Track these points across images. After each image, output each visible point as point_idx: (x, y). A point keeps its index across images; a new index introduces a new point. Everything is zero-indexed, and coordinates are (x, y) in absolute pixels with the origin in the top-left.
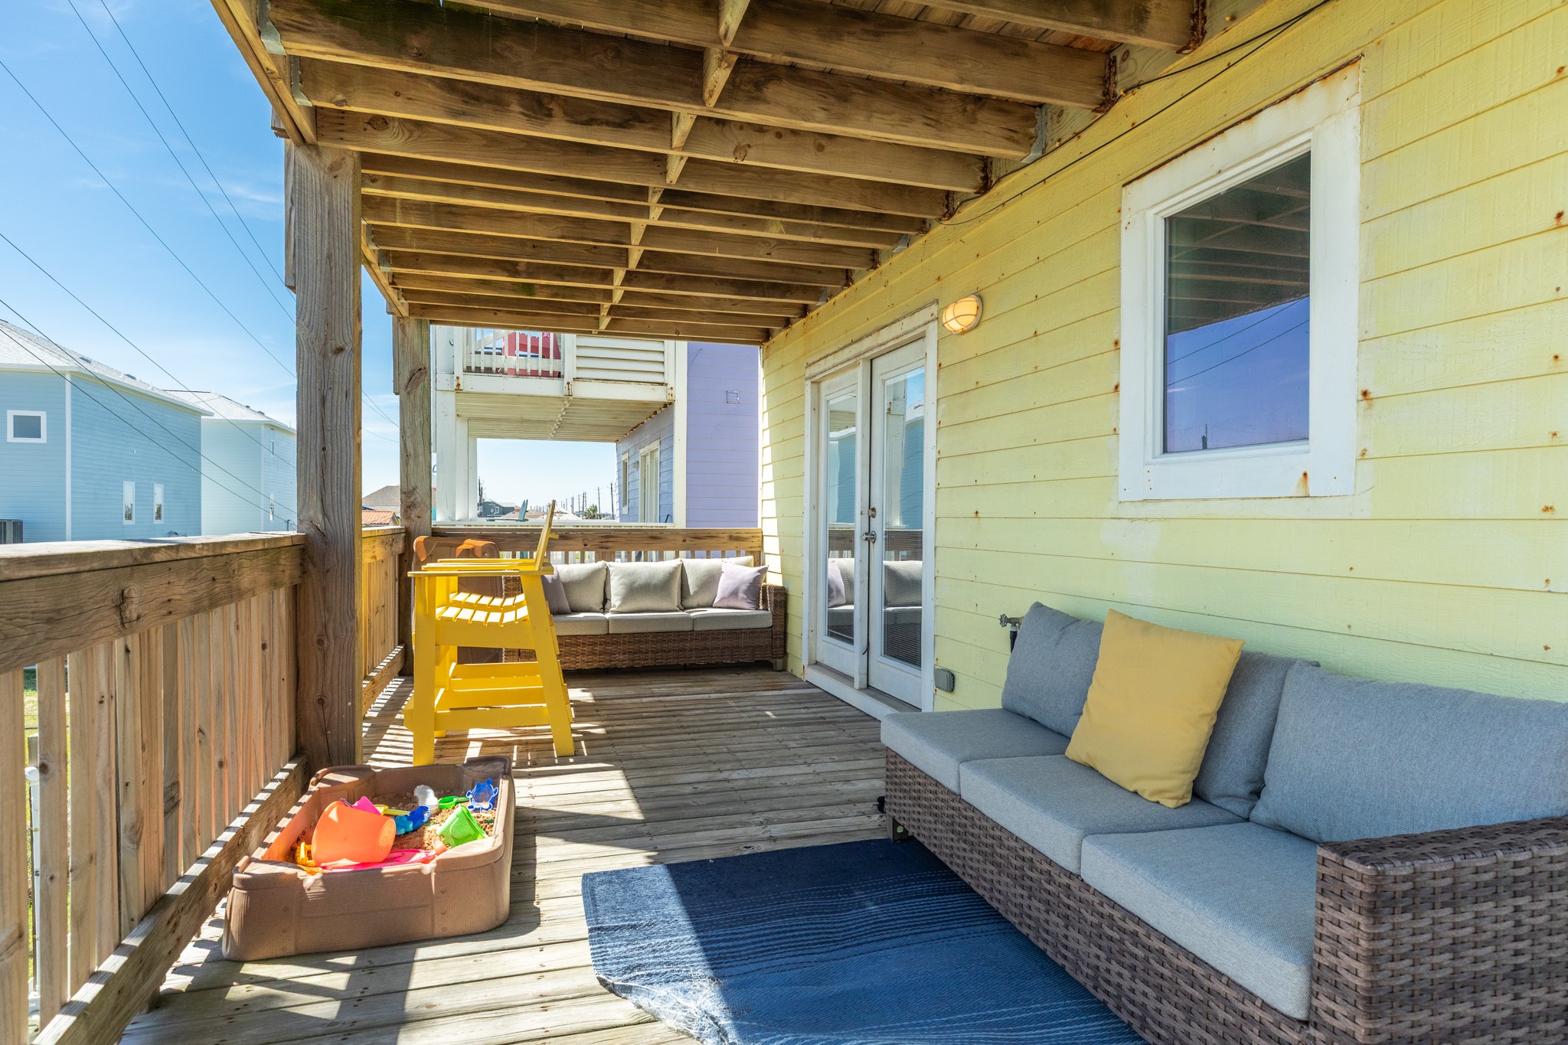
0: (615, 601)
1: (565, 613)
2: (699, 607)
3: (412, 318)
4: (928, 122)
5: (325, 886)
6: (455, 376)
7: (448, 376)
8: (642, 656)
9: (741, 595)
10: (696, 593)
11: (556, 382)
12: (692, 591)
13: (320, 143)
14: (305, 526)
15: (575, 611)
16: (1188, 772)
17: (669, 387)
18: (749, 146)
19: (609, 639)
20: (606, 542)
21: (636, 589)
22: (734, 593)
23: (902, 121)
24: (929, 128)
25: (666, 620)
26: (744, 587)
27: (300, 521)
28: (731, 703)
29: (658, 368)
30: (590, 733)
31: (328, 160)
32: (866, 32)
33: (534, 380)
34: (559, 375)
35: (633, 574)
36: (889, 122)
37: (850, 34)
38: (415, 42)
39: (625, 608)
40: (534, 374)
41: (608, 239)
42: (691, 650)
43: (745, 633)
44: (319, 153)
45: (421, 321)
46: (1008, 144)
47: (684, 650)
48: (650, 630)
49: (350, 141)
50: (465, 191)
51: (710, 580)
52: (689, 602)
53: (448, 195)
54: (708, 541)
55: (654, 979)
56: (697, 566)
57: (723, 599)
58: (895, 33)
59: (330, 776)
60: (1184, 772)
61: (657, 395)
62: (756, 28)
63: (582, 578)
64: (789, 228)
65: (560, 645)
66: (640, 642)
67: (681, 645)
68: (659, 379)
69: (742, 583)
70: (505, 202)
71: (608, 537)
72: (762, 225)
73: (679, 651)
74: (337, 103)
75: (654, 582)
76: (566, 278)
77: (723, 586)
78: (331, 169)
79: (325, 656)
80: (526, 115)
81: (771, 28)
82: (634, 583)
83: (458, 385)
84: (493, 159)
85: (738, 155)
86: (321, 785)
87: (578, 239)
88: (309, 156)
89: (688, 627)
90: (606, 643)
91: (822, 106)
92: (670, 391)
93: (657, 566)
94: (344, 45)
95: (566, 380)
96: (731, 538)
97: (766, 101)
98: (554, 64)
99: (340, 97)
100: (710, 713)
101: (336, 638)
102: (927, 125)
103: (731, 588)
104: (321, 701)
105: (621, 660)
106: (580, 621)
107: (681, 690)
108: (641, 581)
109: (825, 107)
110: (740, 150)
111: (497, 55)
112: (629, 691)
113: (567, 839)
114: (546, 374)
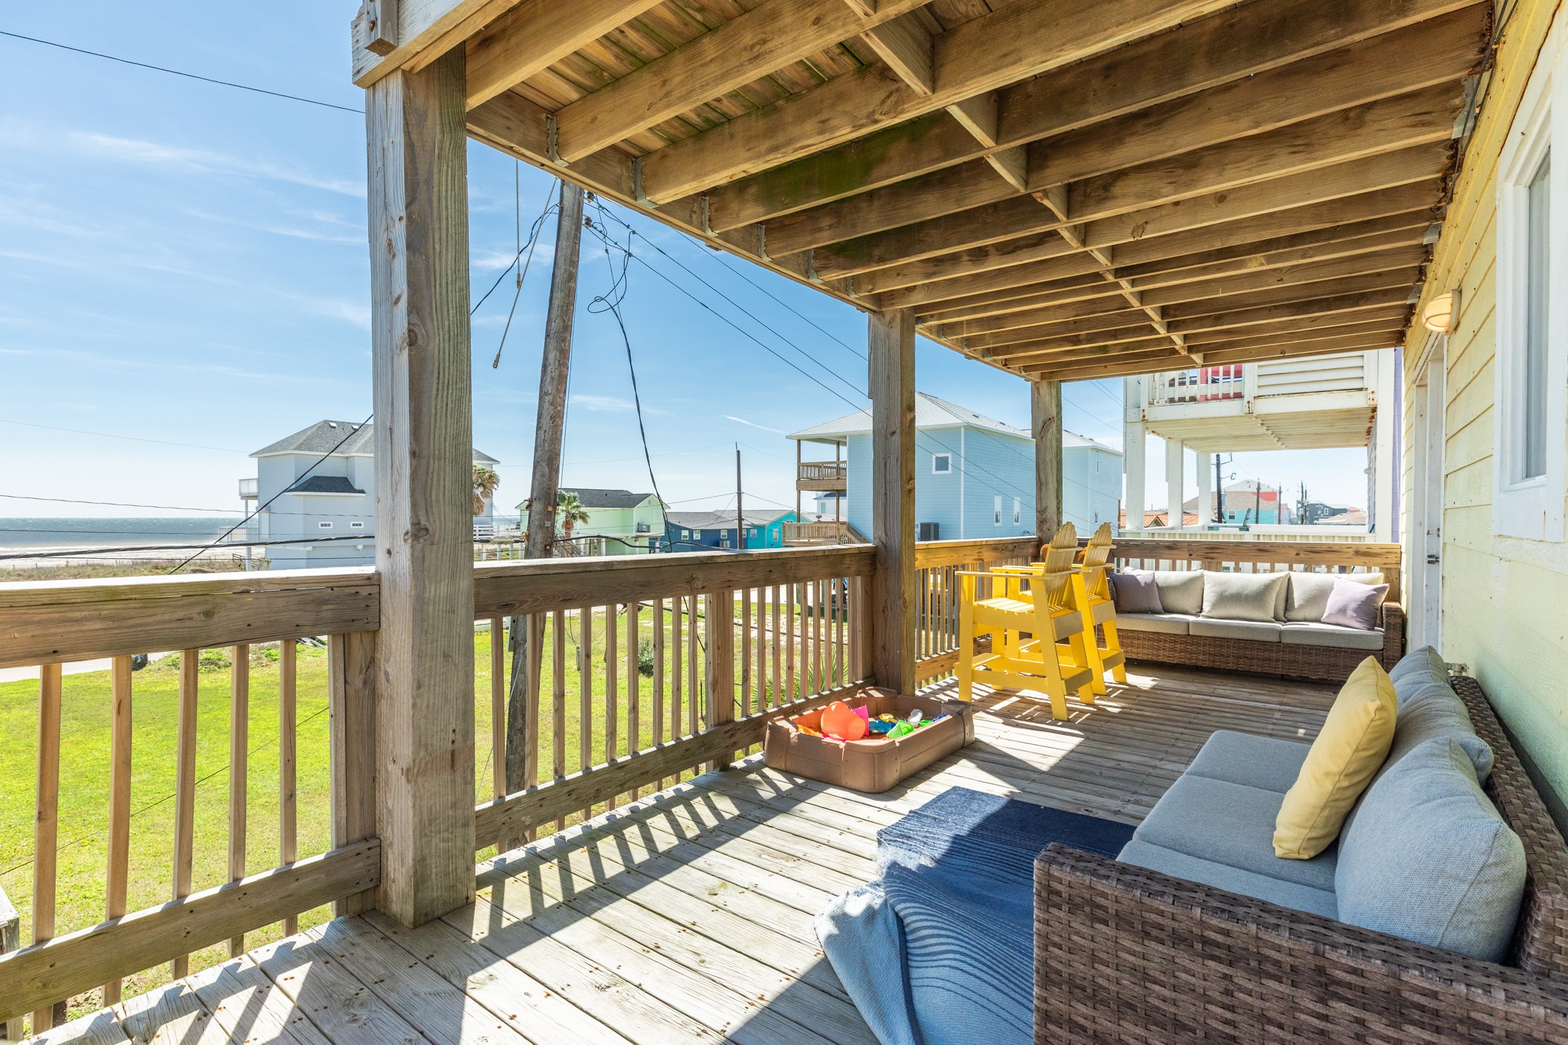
0: (1206, 607)
1: (1154, 612)
2: (1305, 620)
3: (1044, 382)
4: (1295, 149)
5: (798, 739)
6: (1141, 409)
7: (1136, 410)
8: (1223, 659)
9: (1350, 613)
10: (1301, 606)
11: (1237, 402)
12: (1296, 604)
13: (883, 310)
14: (877, 541)
15: (1167, 611)
16: (1304, 828)
17: (1369, 391)
18: (1146, 223)
19: (1188, 639)
20: (1211, 554)
21: (1225, 598)
22: (1343, 611)
23: (1261, 160)
24: (1296, 155)
25: (1248, 628)
26: (1354, 605)
27: (875, 538)
28: (1277, 715)
29: (1357, 373)
30: (1105, 710)
31: (888, 318)
32: (1149, 125)
33: (1215, 403)
34: (1239, 396)
35: (1225, 583)
36: (1246, 167)
37: (1131, 135)
38: (877, 252)
39: (1214, 614)
40: (1215, 398)
41: (1115, 307)
42: (1277, 661)
43: (1345, 652)
44: (883, 316)
45: (1050, 383)
46: (1418, 130)
47: (1270, 660)
48: (1230, 636)
49: (897, 304)
50: (985, 308)
51: (1319, 596)
52: (1292, 615)
53: (975, 313)
54: (1328, 555)
55: (904, 846)
56: (1304, 581)
57: (1330, 615)
58: (1180, 113)
59: (871, 692)
60: (1300, 826)
61: (1358, 401)
62: (1048, 167)
63: (1178, 584)
64: (1270, 260)
65: (1119, 637)
66: (1221, 646)
67: (1266, 655)
68: (1358, 384)
69: (1355, 601)
70: (1015, 307)
71: (1213, 548)
72: (1240, 265)
73: (1263, 660)
74: (869, 291)
75: (1246, 592)
76: (1119, 337)
77: (1332, 603)
78: (890, 323)
79: (886, 620)
80: (971, 261)
81: (1057, 162)
82: (1225, 591)
83: (1144, 416)
84: (977, 289)
85: (1135, 234)
86: (863, 695)
87: (1089, 314)
88: (879, 319)
89: (1274, 638)
90: (1186, 643)
91: (1169, 181)
92: (1371, 396)
93: (1247, 577)
94: (844, 269)
95: (1246, 399)
96: (1357, 553)
97: (1114, 198)
98: (954, 233)
99: (870, 287)
100: (1226, 717)
101: (891, 610)
102: (1294, 153)
103: (1339, 605)
104: (884, 647)
105: (1202, 660)
106: (1162, 621)
107: (1246, 695)
108: (1233, 590)
109: (1173, 180)
110: (1142, 228)
111: (921, 241)
112: (1191, 687)
113: (979, 767)
114: (1226, 397)
